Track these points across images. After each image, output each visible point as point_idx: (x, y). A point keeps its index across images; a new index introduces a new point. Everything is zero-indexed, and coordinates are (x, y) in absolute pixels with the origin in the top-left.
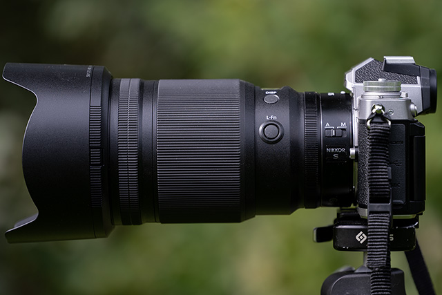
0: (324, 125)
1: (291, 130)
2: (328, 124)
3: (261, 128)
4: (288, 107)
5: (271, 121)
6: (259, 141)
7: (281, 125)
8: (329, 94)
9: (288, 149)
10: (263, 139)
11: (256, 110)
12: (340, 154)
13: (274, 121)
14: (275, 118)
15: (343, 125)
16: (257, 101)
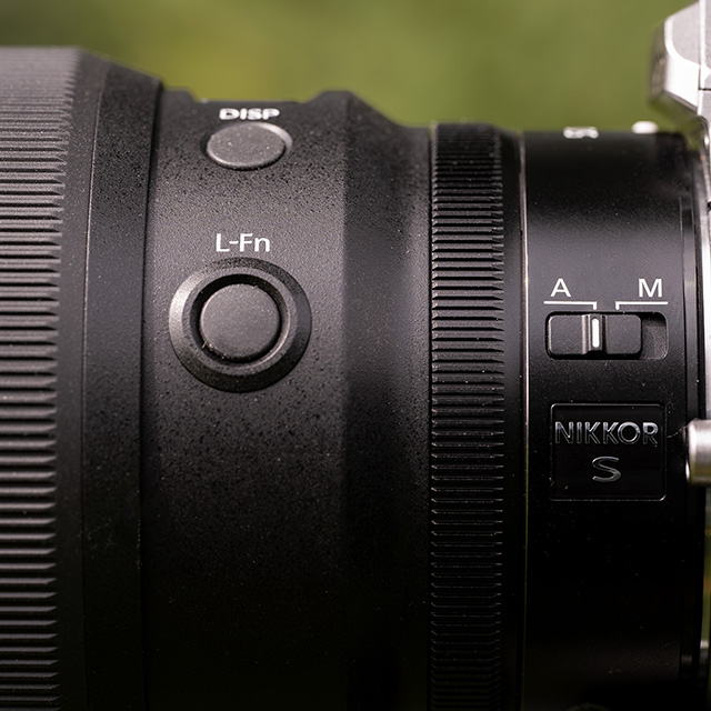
0: (542, 289)
1: (351, 315)
2: (561, 286)
3: (180, 301)
4: (341, 189)
5: (237, 261)
6: (169, 378)
7: (296, 288)
8: (569, 133)
9: (334, 421)
10: (189, 364)
11: (159, 203)
12: (634, 455)
13: (259, 263)
14: (262, 245)
15: (650, 292)
16: (164, 154)
